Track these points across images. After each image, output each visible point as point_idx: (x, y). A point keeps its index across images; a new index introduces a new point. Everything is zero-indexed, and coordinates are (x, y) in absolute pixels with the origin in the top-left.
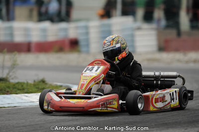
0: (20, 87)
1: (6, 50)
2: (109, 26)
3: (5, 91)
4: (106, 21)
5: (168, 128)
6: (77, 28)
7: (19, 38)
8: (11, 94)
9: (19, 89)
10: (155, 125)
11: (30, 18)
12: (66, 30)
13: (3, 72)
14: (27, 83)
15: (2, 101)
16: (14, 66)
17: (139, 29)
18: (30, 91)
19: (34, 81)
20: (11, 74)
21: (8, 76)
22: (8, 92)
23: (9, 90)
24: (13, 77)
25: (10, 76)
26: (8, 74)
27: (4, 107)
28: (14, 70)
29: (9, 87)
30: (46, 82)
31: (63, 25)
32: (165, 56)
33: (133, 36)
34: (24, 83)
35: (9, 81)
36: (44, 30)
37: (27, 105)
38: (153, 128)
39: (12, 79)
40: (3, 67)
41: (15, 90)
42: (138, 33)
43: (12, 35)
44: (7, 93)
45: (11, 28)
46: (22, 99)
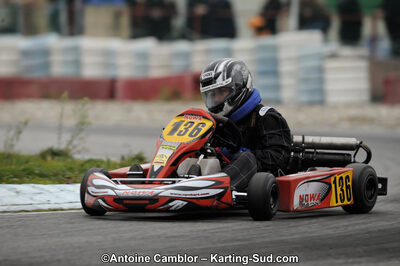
1: (66, 94)
2: (275, 49)
3: (63, 176)
4: (267, 40)
5: (389, 258)
6: (209, 52)
7: (91, 71)
10: (365, 252)
11: (114, 30)
12: (187, 55)
13: (59, 138)
14: (109, 161)
15: (57, 197)
16: (81, 127)
17: (333, 56)
19: (123, 158)
20: (75, 142)
21: (70, 147)
22: (69, 178)
23: (68, 174)
24: (79, 148)
25: (75, 147)
26: (70, 143)
27: (62, 210)
28: (82, 135)
29: (71, 169)
31: (182, 46)
32: (383, 111)
33: (321, 70)
34: (102, 162)
35: (71, 157)
36: (143, 56)
38: (360, 257)
39: (79, 152)
40: (60, 129)
42: (331, 64)
43: (77, 63)
44: (68, 180)
45: (76, 50)
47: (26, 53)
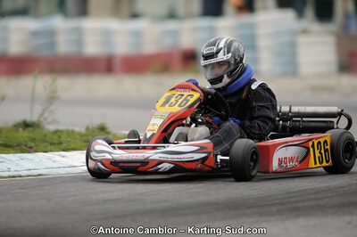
0: (55, 139)
2: (252, 26)
3: (26, 145)
4: (246, 18)
7: (92, 48)
8: (36, 152)
9: (51, 144)
14: (73, 132)
15: (17, 165)
16: (52, 99)
17: (305, 32)
18: (73, 146)
19: (87, 128)
20: (46, 115)
21: (42, 119)
22: (31, 148)
23: (33, 145)
24: (50, 120)
25: (45, 119)
26: (42, 115)
27: (20, 176)
29: (34, 140)
30: (109, 130)
37: (62, 171)
39: (49, 123)
41: (45, 144)
44: (30, 150)
45: (78, 30)
46: (54, 162)
47: (35, 34)
